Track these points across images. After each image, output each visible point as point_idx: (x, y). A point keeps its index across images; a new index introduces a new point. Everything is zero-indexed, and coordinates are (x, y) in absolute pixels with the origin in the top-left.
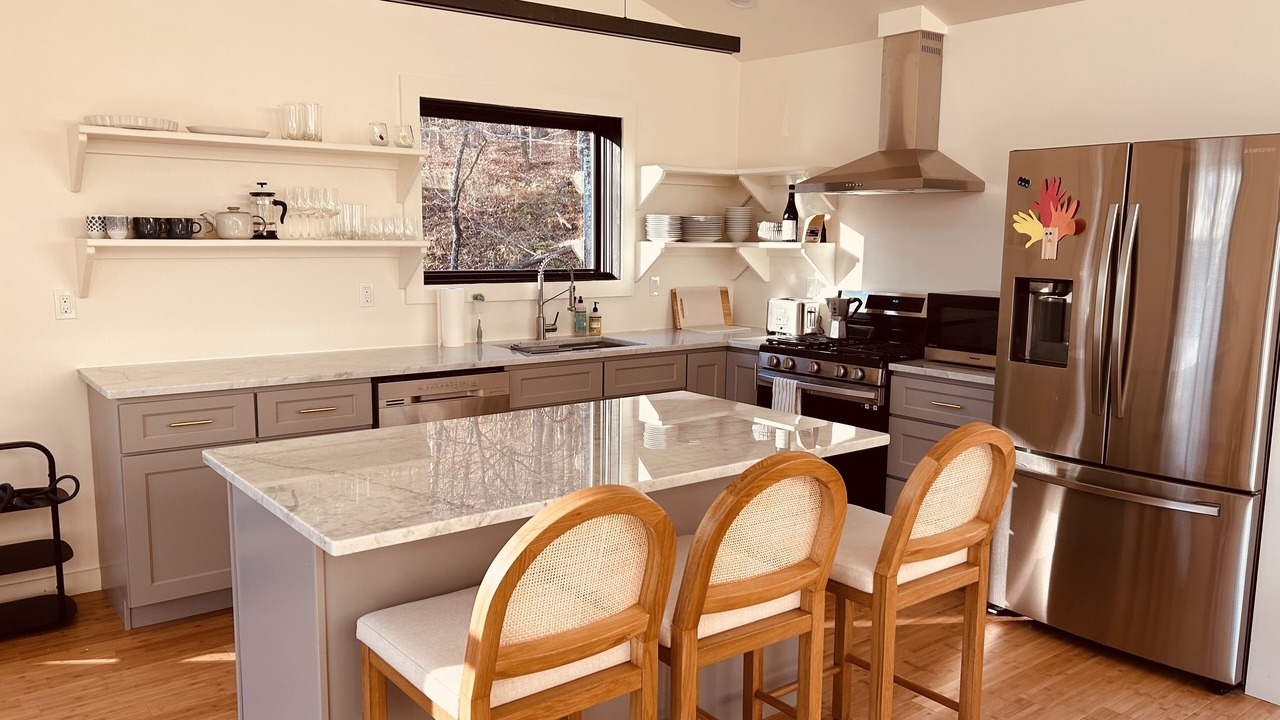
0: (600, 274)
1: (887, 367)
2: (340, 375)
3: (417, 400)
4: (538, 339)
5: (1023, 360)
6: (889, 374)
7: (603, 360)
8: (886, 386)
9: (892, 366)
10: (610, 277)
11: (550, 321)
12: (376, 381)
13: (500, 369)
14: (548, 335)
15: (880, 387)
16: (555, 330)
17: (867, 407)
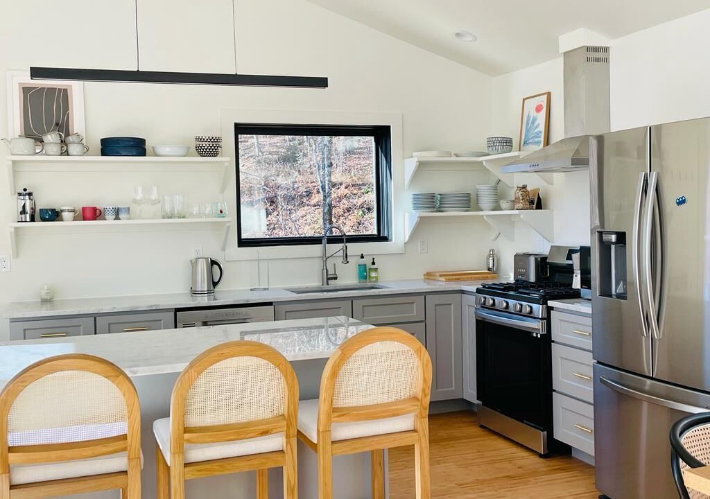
0: (380, 238)
1: (547, 304)
2: (151, 306)
3: (205, 324)
4: (323, 285)
5: (610, 296)
6: (550, 309)
7: (352, 299)
8: (548, 319)
9: (550, 303)
10: (385, 239)
11: (331, 271)
12: (177, 310)
13: (270, 304)
14: (330, 282)
15: (542, 319)
16: (336, 278)
17: (535, 335)
